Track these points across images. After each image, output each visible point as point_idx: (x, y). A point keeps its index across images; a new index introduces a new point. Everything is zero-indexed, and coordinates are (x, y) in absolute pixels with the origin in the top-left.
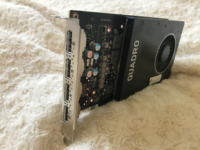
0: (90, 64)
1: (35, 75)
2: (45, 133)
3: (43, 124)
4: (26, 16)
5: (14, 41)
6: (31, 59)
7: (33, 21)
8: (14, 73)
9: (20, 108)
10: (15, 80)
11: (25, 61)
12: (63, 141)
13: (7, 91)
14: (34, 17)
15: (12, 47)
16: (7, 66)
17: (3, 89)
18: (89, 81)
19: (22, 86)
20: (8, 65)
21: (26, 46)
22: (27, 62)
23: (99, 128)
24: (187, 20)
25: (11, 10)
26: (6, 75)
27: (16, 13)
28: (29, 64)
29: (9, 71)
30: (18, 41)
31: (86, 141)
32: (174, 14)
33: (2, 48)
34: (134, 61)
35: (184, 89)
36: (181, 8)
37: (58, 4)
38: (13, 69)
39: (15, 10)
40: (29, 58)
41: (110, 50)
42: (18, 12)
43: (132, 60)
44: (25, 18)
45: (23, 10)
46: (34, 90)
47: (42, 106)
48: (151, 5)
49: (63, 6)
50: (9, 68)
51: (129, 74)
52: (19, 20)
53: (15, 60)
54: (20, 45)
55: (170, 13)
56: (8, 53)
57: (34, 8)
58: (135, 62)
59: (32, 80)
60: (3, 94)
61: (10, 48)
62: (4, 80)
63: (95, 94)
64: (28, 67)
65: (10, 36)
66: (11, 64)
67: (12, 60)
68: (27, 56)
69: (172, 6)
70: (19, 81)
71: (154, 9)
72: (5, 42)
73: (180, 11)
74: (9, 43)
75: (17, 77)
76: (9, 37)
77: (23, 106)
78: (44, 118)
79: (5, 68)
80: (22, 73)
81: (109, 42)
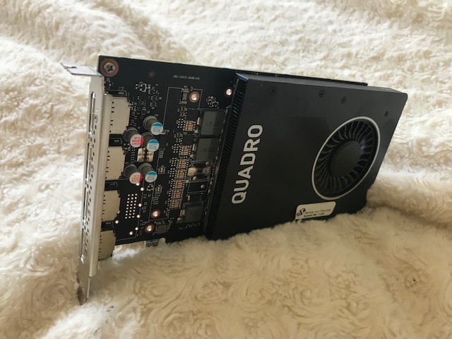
0: (145, 158)
1: (74, 159)
2: (42, 272)
3: (45, 254)
4: (102, 36)
5: (57, 86)
6: (77, 125)
7: (110, 47)
8: (39, 149)
9: (23, 216)
10: (35, 163)
11: (65, 129)
12: (75, 293)
13: (15, 182)
14: (115, 40)
15: (50, 96)
16: (31, 132)
17: (10, 177)
18: (142, 189)
19: (44, 175)
20: (34, 131)
21: (75, 97)
22: (67, 131)
23: (138, 284)
24: (441, 87)
25: (77, 20)
26: (24, 151)
27: (85, 27)
28: (71, 135)
29: (30, 144)
30: (64, 86)
31: (107, 302)
32: (417, 68)
33: (32, 96)
34: (251, 165)
35: (371, 244)
36: (438, 54)
37: (183, 12)
38: (39, 140)
39: (84, 21)
40: (73, 124)
41: (196, 136)
42: (90, 25)
43: (243, 163)
44: (99, 39)
45: (101, 22)
46: (59, 187)
47: (58, 220)
48: (371, 40)
49: (191, 17)
50: (32, 138)
51: (236, 190)
52: (86, 42)
53: (48, 123)
54: (64, 95)
55: (408, 64)
56: (39, 108)
57: (126, 18)
58: (252, 167)
59: (66, 167)
60: (6, 186)
61: (47, 98)
62: (15, 160)
63: (157, 218)
64: (66, 142)
65: (54, 75)
66: (38, 130)
67: (42, 123)
68: (71, 119)
69: (419, 48)
70: (43, 164)
71: (376, 49)
72: (42, 84)
73: (433, 63)
74: (47, 88)
75: (41, 156)
76: (50, 77)
77: (28, 214)
78: (50, 242)
79: (26, 137)
80: (52, 152)
81: (196, 120)
